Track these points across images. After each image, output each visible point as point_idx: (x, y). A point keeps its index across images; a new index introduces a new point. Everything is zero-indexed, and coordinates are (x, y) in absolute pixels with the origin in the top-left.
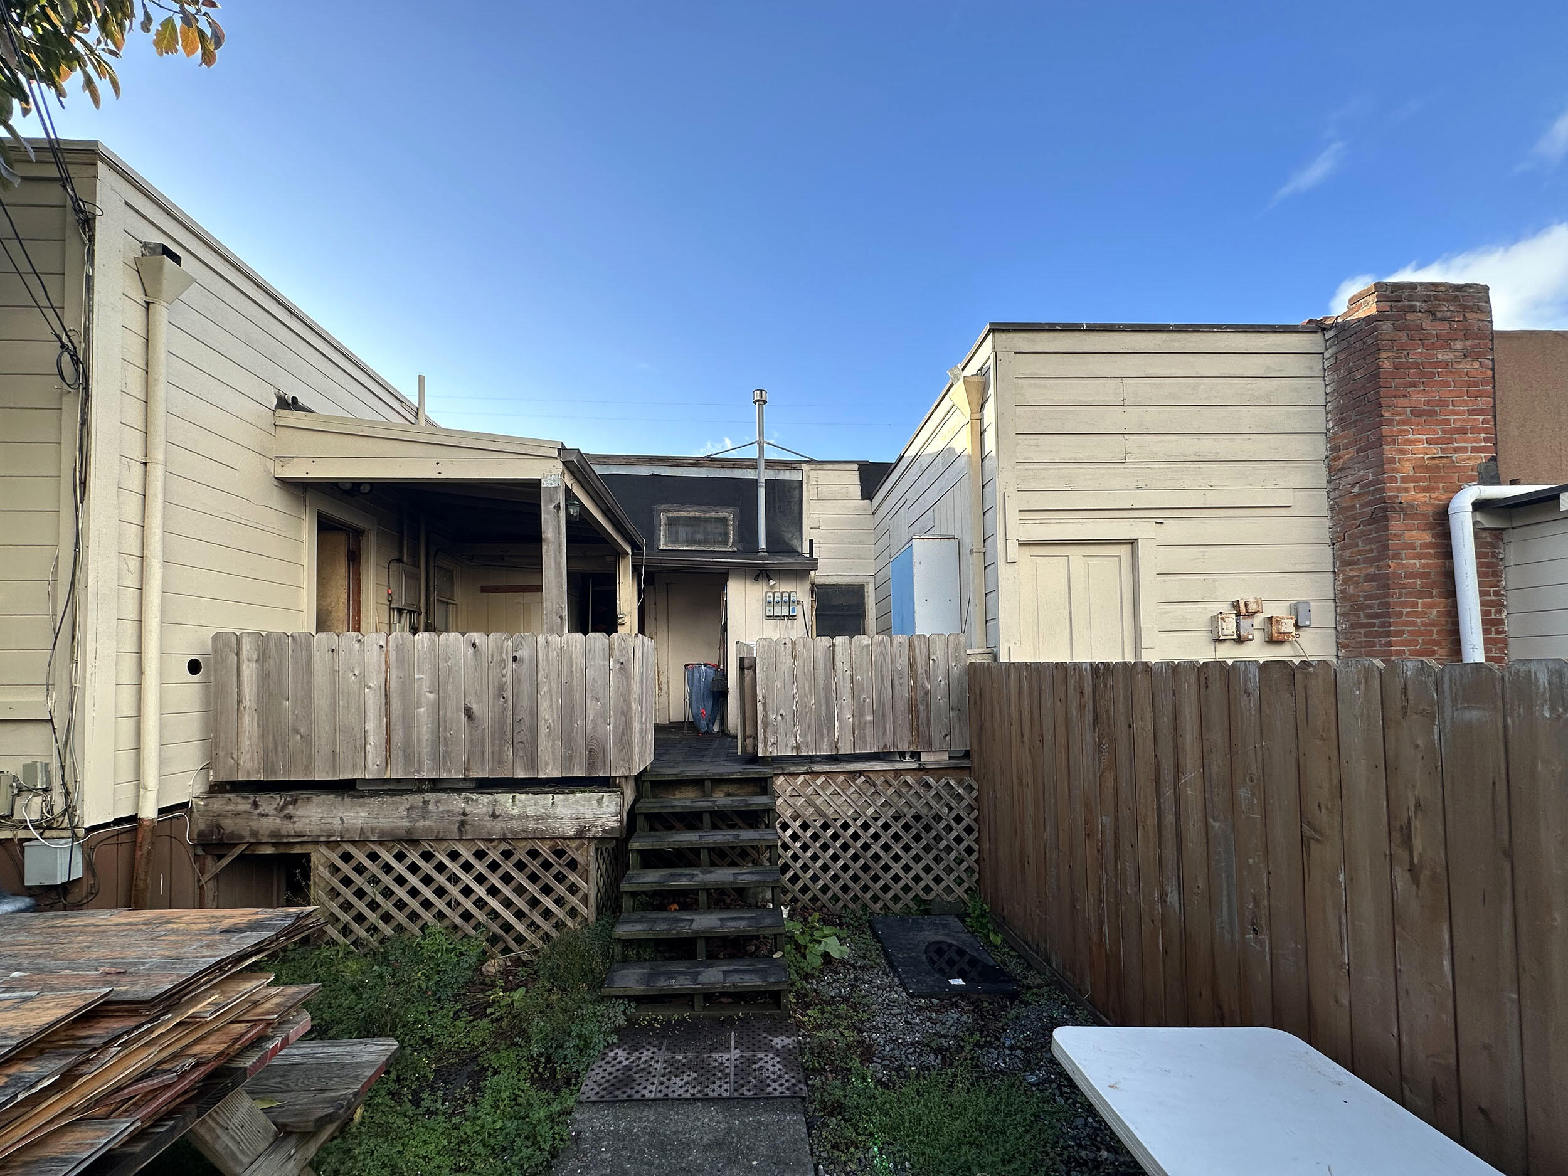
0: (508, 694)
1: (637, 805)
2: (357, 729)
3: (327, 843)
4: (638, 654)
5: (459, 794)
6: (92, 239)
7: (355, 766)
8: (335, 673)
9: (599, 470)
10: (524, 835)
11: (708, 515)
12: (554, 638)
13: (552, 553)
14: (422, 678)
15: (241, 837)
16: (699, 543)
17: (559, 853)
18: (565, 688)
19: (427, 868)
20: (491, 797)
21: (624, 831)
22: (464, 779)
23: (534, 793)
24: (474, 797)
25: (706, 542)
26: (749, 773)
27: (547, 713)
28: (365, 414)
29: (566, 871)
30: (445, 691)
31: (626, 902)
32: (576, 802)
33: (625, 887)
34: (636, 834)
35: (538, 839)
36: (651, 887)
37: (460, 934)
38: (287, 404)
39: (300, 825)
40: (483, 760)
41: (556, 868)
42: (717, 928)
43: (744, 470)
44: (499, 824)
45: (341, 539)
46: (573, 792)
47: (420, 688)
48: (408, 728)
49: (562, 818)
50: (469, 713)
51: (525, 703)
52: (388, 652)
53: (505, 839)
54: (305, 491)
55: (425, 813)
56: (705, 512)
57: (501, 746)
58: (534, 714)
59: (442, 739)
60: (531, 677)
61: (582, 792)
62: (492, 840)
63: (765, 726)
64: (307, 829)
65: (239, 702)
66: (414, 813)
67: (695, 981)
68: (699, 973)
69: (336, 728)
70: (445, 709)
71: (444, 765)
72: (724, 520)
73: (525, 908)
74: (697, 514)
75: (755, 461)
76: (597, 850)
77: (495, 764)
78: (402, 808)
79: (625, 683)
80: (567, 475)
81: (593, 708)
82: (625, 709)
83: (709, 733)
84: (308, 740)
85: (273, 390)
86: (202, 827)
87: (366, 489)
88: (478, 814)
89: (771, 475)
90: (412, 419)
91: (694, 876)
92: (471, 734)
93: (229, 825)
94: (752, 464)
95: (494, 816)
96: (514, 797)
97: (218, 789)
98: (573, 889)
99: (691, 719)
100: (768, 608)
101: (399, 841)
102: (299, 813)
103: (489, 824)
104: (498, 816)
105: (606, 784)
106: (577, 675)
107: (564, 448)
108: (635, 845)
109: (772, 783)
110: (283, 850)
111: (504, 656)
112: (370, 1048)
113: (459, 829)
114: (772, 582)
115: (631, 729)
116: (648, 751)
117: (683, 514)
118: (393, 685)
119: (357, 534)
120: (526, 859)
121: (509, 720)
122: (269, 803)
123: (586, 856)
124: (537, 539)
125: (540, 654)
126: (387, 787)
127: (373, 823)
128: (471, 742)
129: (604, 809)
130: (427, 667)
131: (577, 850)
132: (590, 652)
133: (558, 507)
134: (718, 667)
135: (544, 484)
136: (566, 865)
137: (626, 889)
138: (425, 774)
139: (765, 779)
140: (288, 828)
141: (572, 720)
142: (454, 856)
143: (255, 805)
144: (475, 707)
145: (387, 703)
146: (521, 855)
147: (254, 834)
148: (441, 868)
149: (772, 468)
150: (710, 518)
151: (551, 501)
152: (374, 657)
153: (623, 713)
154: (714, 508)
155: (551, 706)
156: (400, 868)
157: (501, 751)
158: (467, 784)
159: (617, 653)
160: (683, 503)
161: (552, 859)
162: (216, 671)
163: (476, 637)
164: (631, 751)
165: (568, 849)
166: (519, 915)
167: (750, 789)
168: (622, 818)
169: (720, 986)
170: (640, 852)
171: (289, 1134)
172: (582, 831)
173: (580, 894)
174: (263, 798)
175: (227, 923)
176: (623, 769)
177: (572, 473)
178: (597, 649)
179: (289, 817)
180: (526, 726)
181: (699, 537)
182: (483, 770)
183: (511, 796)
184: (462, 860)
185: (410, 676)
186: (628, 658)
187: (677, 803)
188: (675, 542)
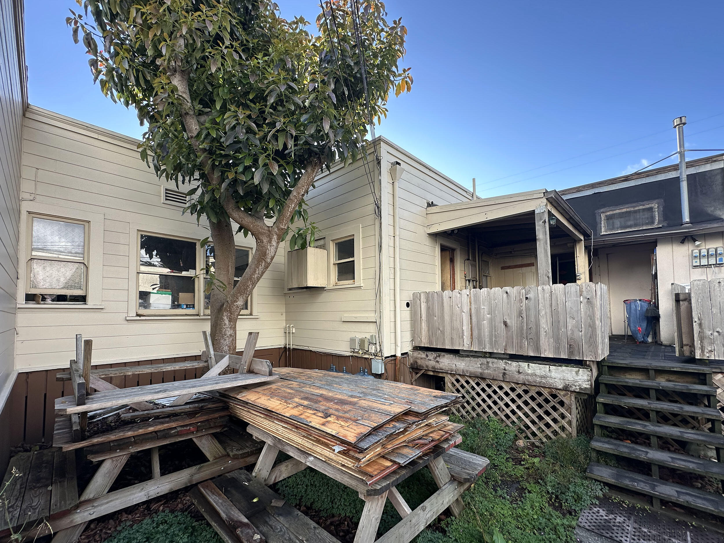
0: (524, 316)
1: (600, 378)
2: (460, 330)
3: (451, 374)
4: (599, 293)
5: (502, 360)
6: (380, 168)
7: (459, 344)
8: (451, 307)
9: (565, 198)
10: (534, 384)
11: (637, 208)
12: (547, 287)
13: (542, 245)
14: (485, 308)
15: (423, 367)
16: (630, 227)
17: (554, 396)
18: (554, 313)
19: (489, 391)
20: (517, 363)
21: (593, 391)
22: (504, 354)
23: (538, 364)
24: (509, 362)
25: (636, 225)
26: (689, 369)
27: (545, 325)
28: (454, 201)
29: (558, 406)
30: (495, 314)
31: (596, 430)
32: (563, 371)
33: (595, 421)
34: (599, 394)
35: (542, 387)
36: (614, 425)
37: (504, 424)
38: (430, 205)
39: (441, 365)
40: (513, 346)
41: (552, 404)
42: (669, 462)
43: (667, 174)
44: (522, 377)
45: (448, 253)
46: (560, 366)
47: (484, 312)
48: (479, 329)
49: (555, 378)
50: (505, 324)
51: (533, 319)
52: (470, 297)
53: (524, 384)
54: (436, 237)
55: (488, 367)
56: (634, 207)
57: (521, 340)
58: (538, 325)
59: (494, 335)
60: (535, 307)
61: (566, 366)
62: (518, 384)
63: (702, 339)
64: (444, 367)
65: (421, 317)
66: (483, 367)
67: (653, 489)
68: (657, 486)
69: (452, 328)
70: (495, 321)
71: (495, 346)
72: (651, 209)
73: (537, 420)
74: (628, 210)
75: (677, 165)
76: (576, 398)
77: (519, 347)
78: (478, 364)
79: (591, 309)
80: (549, 205)
81: (571, 323)
82: (591, 324)
83: (644, 342)
84: (443, 332)
85: (426, 201)
86: (412, 362)
87: (456, 232)
88: (511, 371)
89: (692, 171)
90: (471, 198)
91: (646, 426)
92: (507, 333)
93: (419, 362)
94: (675, 167)
95: (519, 372)
96: (528, 365)
97: (417, 348)
98: (563, 417)
99: (630, 333)
100: (694, 261)
101: (477, 377)
102: (441, 360)
103: (517, 376)
104: (521, 373)
105: (580, 363)
106: (560, 306)
107: (547, 191)
108: (600, 400)
109: (711, 378)
110: (436, 374)
111: (521, 297)
112: (478, 458)
113: (503, 376)
114: (697, 243)
115: (596, 335)
116: (606, 349)
117: (617, 211)
118: (473, 311)
119: (453, 250)
120: (536, 396)
121: (525, 328)
122: (432, 355)
123: (570, 400)
124: (534, 240)
125: (540, 295)
126: (471, 354)
127: (467, 368)
128: (507, 337)
129: (580, 377)
130: (486, 303)
131: (564, 396)
132: (568, 293)
133: (545, 222)
134: (651, 301)
135: (536, 212)
136: (558, 403)
137: (596, 423)
138: (487, 350)
139: (705, 375)
140: (438, 366)
141: (559, 329)
142: (501, 388)
143: (427, 356)
144: (508, 321)
145: (471, 319)
146: (533, 393)
147: (427, 366)
148: (495, 392)
149: (692, 166)
150: (639, 210)
151: (541, 219)
152: (465, 300)
153: (590, 326)
154: (642, 203)
155: (547, 321)
156: (478, 389)
157: (521, 342)
158: (505, 356)
159: (585, 293)
160: (617, 205)
161: (550, 398)
162: (414, 306)
163: (508, 289)
164: (597, 347)
165: (558, 395)
166: (533, 422)
167: (689, 379)
168: (592, 383)
169: (675, 499)
170: (605, 405)
171: (455, 480)
172: (567, 387)
173: (567, 420)
174: (429, 353)
175: (434, 394)
176: (591, 357)
177: (551, 203)
178: (572, 292)
179: (438, 362)
180: (534, 330)
181: (629, 223)
182: (513, 350)
183: (527, 364)
184: (504, 391)
185: (480, 307)
186: (592, 296)
187: (627, 380)
188: (613, 229)
